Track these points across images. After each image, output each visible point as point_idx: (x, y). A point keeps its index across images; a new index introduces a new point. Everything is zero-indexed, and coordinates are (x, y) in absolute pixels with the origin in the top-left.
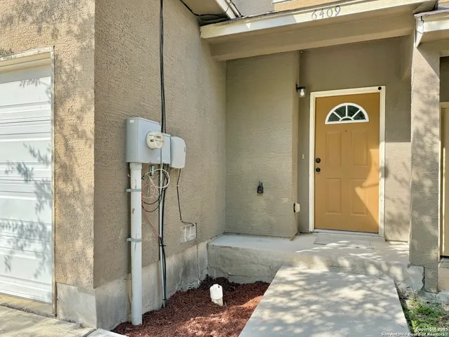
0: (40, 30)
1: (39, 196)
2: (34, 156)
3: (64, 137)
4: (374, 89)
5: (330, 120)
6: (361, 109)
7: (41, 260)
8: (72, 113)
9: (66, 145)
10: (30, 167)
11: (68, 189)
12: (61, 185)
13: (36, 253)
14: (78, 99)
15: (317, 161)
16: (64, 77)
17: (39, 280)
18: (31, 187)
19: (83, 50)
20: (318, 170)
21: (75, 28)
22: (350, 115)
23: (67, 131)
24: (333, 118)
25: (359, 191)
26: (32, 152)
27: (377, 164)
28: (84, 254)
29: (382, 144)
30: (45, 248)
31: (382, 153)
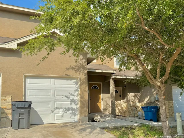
0: (76, 73)
1: (71, 102)
2: (70, 94)
3: (82, 91)
4: (100, 83)
5: (92, 88)
6: (98, 87)
7: (72, 114)
10: (69, 96)
11: (83, 100)
12: (81, 99)
13: (70, 113)
15: (90, 97)
16: (82, 81)
17: (71, 118)
18: (69, 100)
19: (85, 78)
20: (90, 99)
22: (96, 87)
26: (70, 93)
27: (101, 98)
28: (86, 110)
29: (102, 94)
30: (73, 112)
31: (102, 96)
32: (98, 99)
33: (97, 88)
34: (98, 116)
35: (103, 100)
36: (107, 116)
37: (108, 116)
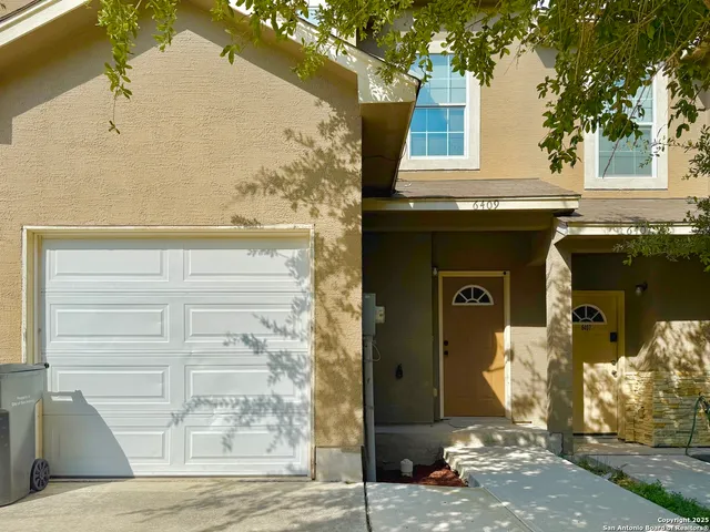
0: (294, 206)
1: (272, 367)
2: (268, 327)
3: (326, 309)
4: (499, 274)
5: (457, 301)
6: (486, 292)
7: (276, 433)
8: (336, 288)
9: (329, 317)
10: (261, 339)
11: (332, 357)
13: (269, 428)
14: (342, 275)
15: (446, 343)
16: (326, 254)
17: (273, 453)
18: (264, 358)
19: (348, 233)
20: (446, 353)
21: (339, 212)
22: (476, 297)
23: (330, 304)
24: (459, 299)
25: (486, 374)
26: (265, 322)
27: (502, 348)
29: (508, 329)
30: (282, 420)
31: (508, 336)
32: (487, 353)
33: (485, 299)
34: (473, 437)
35: (512, 359)
36: (522, 441)
37: (527, 438)
